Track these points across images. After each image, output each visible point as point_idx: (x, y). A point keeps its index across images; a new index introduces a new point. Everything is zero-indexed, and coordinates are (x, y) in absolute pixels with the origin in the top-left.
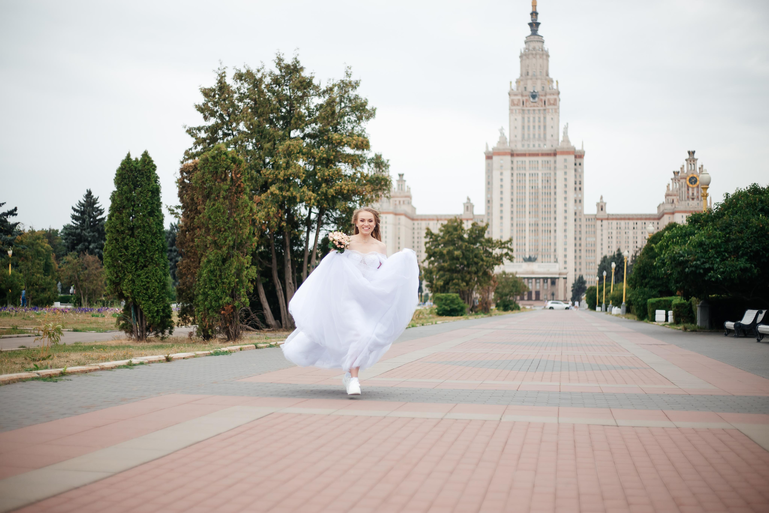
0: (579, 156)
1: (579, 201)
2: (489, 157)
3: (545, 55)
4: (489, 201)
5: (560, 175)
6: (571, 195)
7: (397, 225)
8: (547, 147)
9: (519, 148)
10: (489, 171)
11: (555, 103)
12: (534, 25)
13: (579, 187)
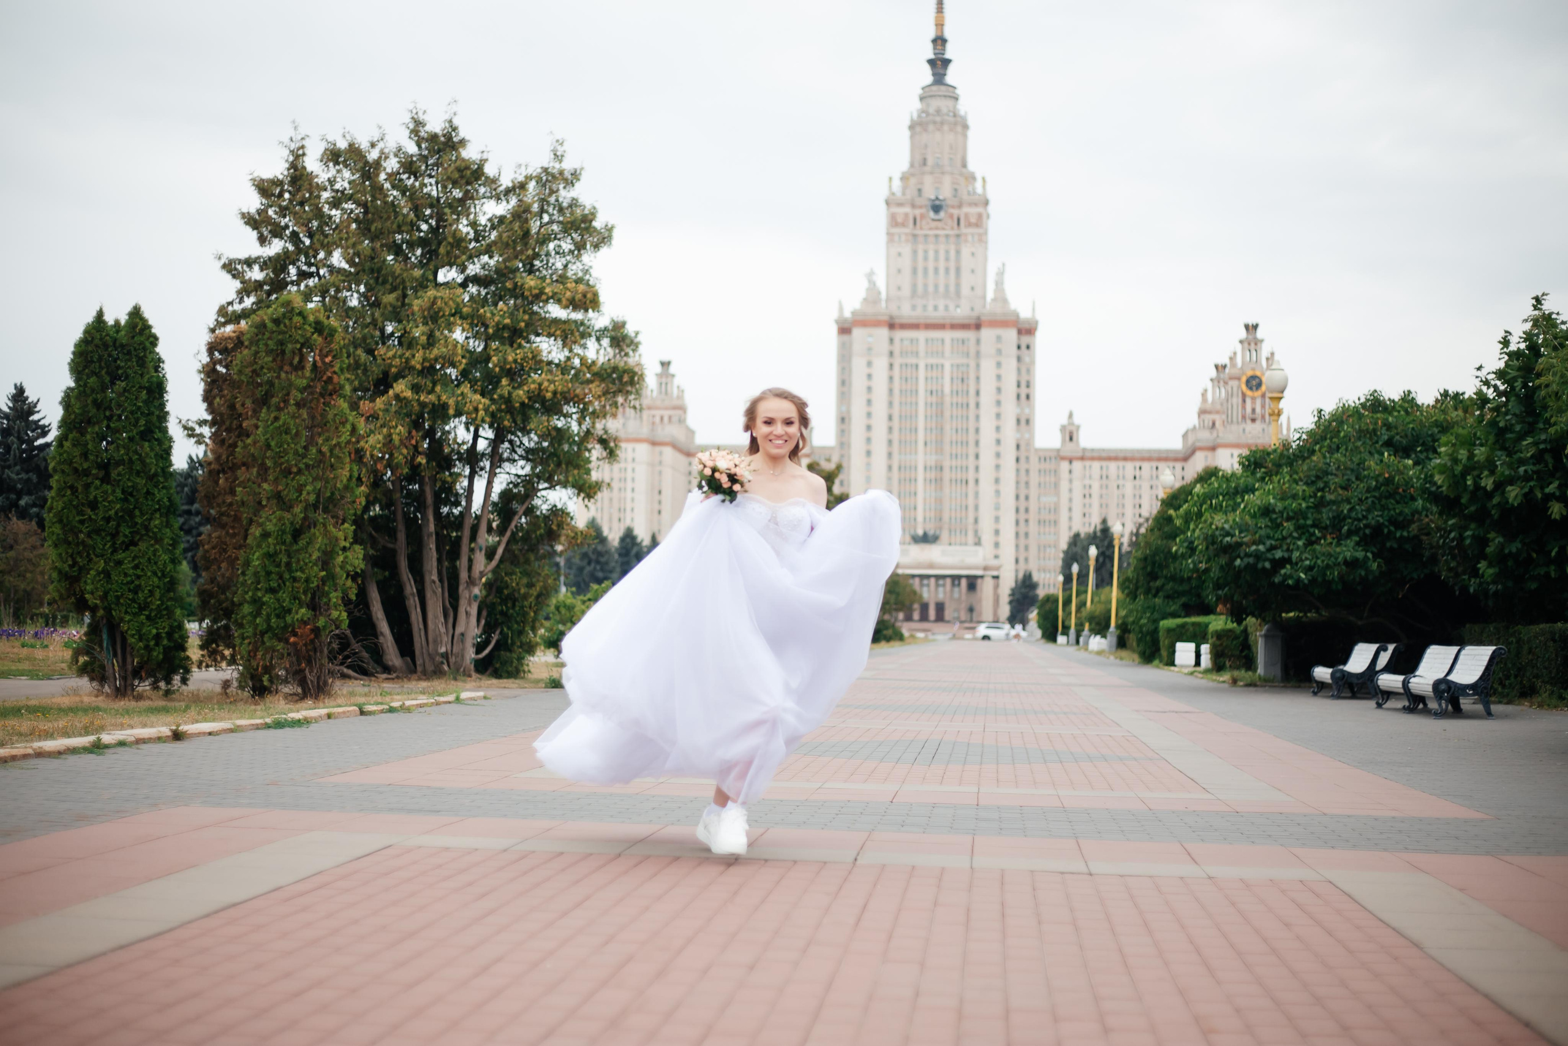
0: (1027, 330)
1: (1025, 422)
2: (844, 330)
3: (961, 125)
4: (843, 420)
5: (988, 368)
6: (1010, 409)
7: (656, 467)
8: (962, 312)
9: (906, 311)
10: (845, 359)
11: (979, 222)
12: (939, 64)
13: (1025, 394)
